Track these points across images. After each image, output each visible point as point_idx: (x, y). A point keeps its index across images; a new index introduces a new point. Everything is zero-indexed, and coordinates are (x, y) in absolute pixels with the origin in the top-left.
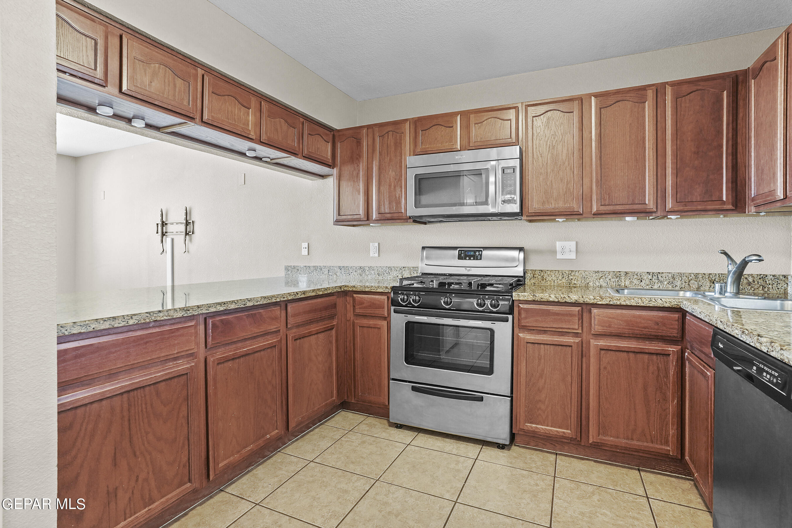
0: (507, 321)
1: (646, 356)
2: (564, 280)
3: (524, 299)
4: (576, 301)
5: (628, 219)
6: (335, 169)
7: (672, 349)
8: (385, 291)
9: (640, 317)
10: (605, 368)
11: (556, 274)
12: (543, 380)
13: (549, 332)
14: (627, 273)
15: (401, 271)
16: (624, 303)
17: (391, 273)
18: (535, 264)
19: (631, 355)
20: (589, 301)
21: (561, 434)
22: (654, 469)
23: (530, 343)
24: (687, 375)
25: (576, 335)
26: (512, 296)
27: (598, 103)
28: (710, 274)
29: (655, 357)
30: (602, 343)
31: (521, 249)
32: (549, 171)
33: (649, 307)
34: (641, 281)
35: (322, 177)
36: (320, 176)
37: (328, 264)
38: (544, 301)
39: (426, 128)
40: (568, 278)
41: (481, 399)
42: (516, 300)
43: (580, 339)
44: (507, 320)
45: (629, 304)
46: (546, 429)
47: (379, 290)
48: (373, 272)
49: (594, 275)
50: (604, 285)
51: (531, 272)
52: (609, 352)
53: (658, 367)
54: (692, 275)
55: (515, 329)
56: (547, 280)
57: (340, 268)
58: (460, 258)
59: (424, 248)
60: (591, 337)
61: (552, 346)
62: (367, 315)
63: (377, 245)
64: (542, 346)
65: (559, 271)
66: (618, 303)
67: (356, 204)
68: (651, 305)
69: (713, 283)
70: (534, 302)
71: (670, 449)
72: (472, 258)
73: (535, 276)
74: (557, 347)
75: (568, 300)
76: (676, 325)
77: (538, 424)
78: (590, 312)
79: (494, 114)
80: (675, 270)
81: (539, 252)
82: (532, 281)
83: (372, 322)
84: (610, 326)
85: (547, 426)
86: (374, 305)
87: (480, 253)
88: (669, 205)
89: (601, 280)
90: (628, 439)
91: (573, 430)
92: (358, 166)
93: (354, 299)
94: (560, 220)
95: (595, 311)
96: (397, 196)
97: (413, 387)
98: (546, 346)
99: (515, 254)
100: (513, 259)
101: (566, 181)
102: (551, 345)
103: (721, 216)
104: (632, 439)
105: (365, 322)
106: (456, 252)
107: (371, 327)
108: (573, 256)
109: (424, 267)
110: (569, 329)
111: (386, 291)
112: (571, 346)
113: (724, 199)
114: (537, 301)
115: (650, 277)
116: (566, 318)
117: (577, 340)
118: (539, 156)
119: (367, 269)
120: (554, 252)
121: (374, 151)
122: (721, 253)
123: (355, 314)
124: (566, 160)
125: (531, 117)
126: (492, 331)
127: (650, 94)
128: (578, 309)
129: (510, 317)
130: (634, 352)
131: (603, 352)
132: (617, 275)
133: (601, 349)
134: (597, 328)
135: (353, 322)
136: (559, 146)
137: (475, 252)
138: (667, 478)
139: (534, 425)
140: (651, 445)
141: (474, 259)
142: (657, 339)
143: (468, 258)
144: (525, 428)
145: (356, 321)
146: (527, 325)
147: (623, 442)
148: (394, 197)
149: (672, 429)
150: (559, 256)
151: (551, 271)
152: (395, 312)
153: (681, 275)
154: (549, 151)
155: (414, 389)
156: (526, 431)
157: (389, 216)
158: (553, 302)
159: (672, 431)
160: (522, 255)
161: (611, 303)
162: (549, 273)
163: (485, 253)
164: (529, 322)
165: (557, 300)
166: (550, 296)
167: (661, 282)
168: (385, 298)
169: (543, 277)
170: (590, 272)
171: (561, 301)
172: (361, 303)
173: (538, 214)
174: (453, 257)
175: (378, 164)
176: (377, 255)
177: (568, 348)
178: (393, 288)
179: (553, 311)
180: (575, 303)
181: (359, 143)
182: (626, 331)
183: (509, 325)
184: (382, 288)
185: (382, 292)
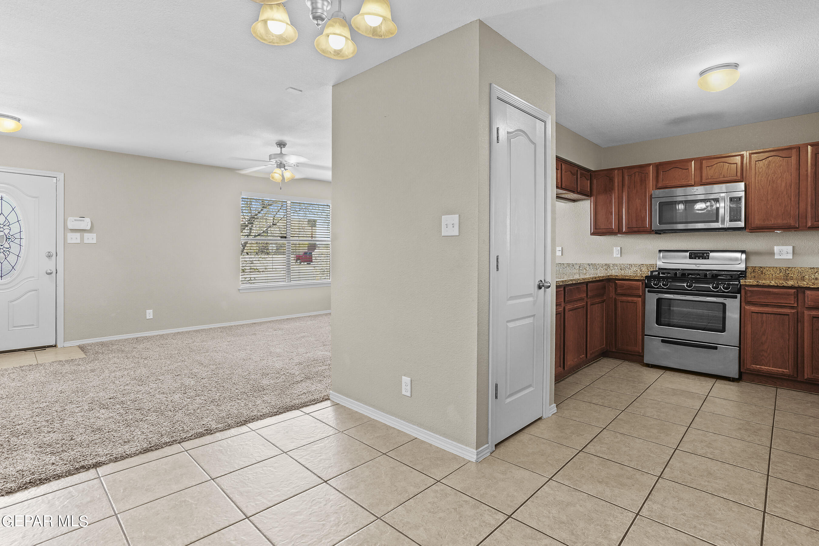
3: (749, 284)
4: (792, 285)
6: (592, 198)
11: (774, 270)
12: (765, 337)
13: (769, 306)
15: (639, 267)
17: (631, 269)
18: (756, 262)
20: (803, 285)
21: (781, 372)
23: (754, 312)
25: (791, 307)
26: (740, 282)
27: (814, 150)
30: (813, 313)
31: (743, 252)
32: (769, 198)
35: (574, 201)
36: (573, 200)
37: (579, 262)
38: (766, 286)
39: (666, 170)
40: (785, 272)
41: (716, 348)
42: (743, 285)
43: (796, 310)
44: (736, 297)
46: (767, 369)
47: (636, 278)
48: (616, 268)
51: (751, 268)
55: (742, 304)
56: (766, 274)
57: (589, 265)
58: (691, 257)
59: (660, 251)
60: (804, 309)
61: (772, 315)
62: (626, 294)
63: (619, 248)
64: (764, 315)
65: (777, 267)
67: (609, 221)
70: (757, 286)
72: (701, 258)
73: (755, 271)
75: (786, 285)
77: (761, 366)
78: (804, 293)
79: (723, 160)
81: (758, 253)
82: (753, 275)
83: (630, 299)
85: (769, 367)
86: (630, 288)
87: (708, 254)
91: (790, 369)
92: (610, 195)
93: (616, 284)
94: (778, 232)
95: (808, 292)
96: (643, 216)
97: (662, 340)
98: (767, 315)
99: (738, 255)
100: (736, 259)
101: (784, 205)
105: (624, 298)
106: (688, 254)
107: (629, 302)
108: (790, 257)
109: (660, 264)
110: (787, 304)
111: (641, 279)
112: (789, 315)
114: (761, 285)
116: (785, 296)
117: (794, 311)
118: (761, 188)
119: (612, 265)
120: (772, 254)
121: (623, 185)
123: (617, 293)
124: (784, 190)
125: (754, 162)
126: (724, 305)
128: (794, 291)
129: (739, 295)
131: (814, 319)
133: (813, 317)
134: (810, 303)
135: (615, 298)
136: (778, 181)
137: (703, 254)
139: (758, 367)
141: (702, 259)
143: (697, 258)
144: (750, 368)
145: (617, 298)
146: (752, 300)
148: (640, 217)
150: (777, 257)
151: (769, 267)
152: (649, 291)
154: (769, 184)
155: (663, 341)
156: (751, 370)
157: (636, 229)
158: (774, 286)
160: (744, 256)
162: (768, 269)
163: (711, 254)
164: (755, 299)
165: (776, 285)
166: (771, 282)
168: (641, 283)
169: (762, 272)
170: (806, 268)
171: (780, 285)
172: (622, 286)
173: (759, 228)
174: (685, 257)
175: (627, 194)
176: (619, 256)
177: (786, 316)
178: (646, 277)
179: (774, 292)
180: (791, 287)
181: (611, 180)
183: (738, 300)
184: (639, 277)
185: (638, 279)
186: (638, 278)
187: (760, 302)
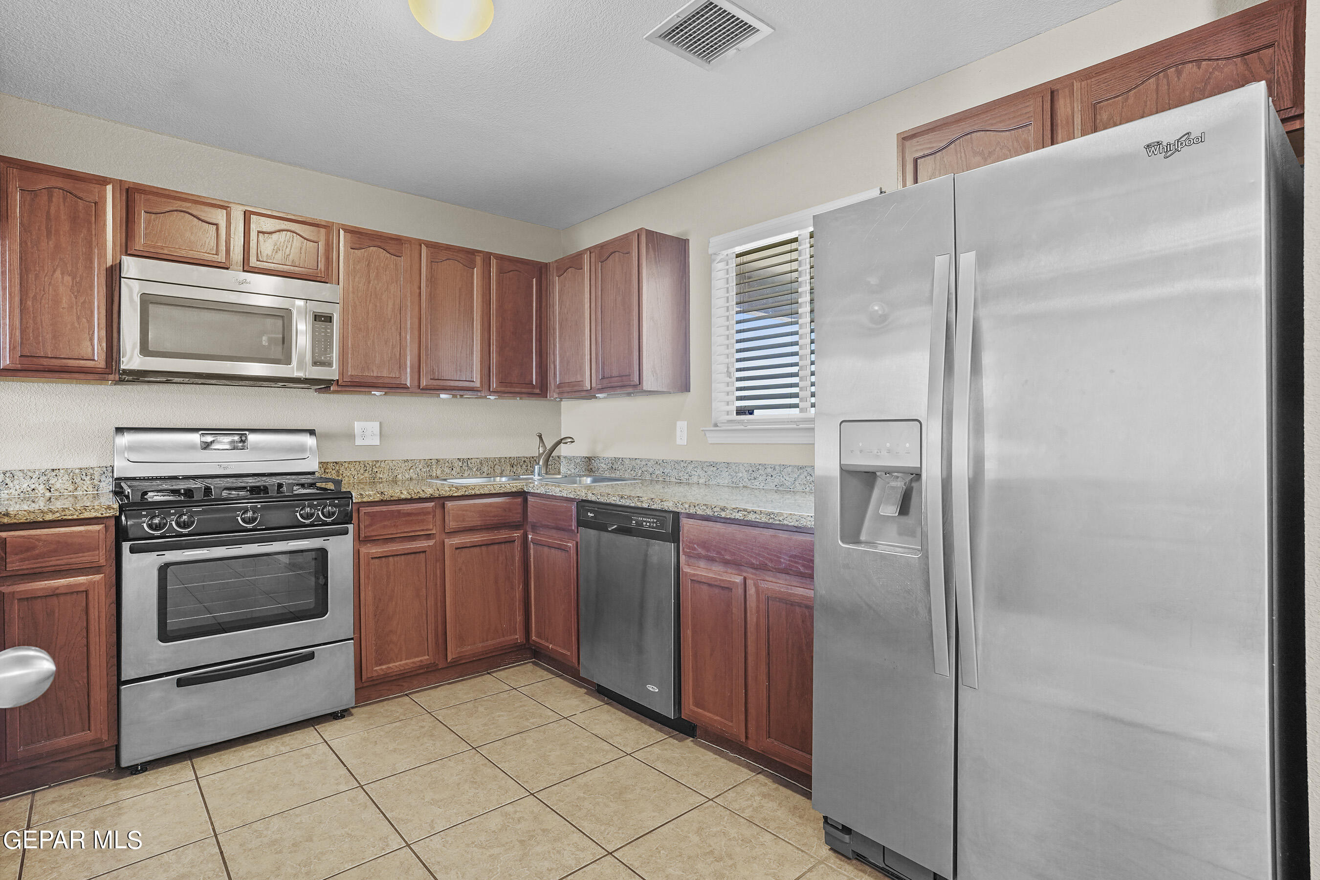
0: (347, 533)
1: (496, 547)
2: (366, 475)
3: (369, 500)
4: (431, 495)
5: (442, 396)
7: (517, 534)
8: (104, 515)
9: (490, 504)
10: (460, 569)
11: (356, 467)
12: (394, 603)
13: (397, 540)
14: (438, 461)
16: (478, 492)
19: (484, 548)
20: (444, 493)
21: (418, 664)
22: (500, 667)
23: (376, 558)
24: (532, 557)
25: (429, 537)
26: (351, 498)
27: (429, 254)
28: (510, 458)
29: (503, 546)
30: (457, 541)
31: (312, 432)
32: (370, 326)
33: (500, 493)
34: (452, 469)
38: (394, 500)
39: (158, 211)
40: (372, 471)
41: (311, 656)
42: (358, 503)
43: (434, 541)
44: (344, 533)
45: (483, 493)
46: (400, 665)
47: (86, 515)
49: (403, 465)
50: (414, 476)
52: (464, 550)
53: (506, 556)
54: (497, 460)
55: (357, 543)
56: (344, 475)
59: (120, 430)
60: (444, 536)
61: (403, 557)
62: (47, 569)
64: (391, 559)
65: (360, 462)
66: (473, 493)
68: (501, 491)
69: (513, 467)
70: (382, 502)
71: (519, 637)
73: (327, 471)
74: (409, 556)
75: (423, 495)
76: (520, 510)
77: (389, 663)
78: (443, 507)
79: (289, 226)
80: (482, 456)
81: (330, 436)
83: (63, 582)
84: (464, 521)
85: (401, 661)
86: (63, 548)
87: (244, 438)
88: (494, 385)
89: (411, 471)
90: (483, 642)
91: (431, 653)
94: (377, 393)
95: (449, 504)
97: (179, 680)
98: (396, 558)
99: (304, 439)
101: (391, 343)
102: (401, 555)
103: (518, 398)
104: (487, 641)
105: (37, 585)
107: (60, 594)
108: (377, 442)
109: (123, 466)
110: (423, 530)
111: (107, 515)
112: (425, 552)
113: (534, 383)
114: (386, 501)
115: (460, 464)
116: (420, 518)
117: (431, 543)
120: (351, 436)
122: (538, 436)
123: (5, 573)
124: (391, 316)
126: (324, 553)
127: (479, 260)
128: (431, 504)
129: (350, 527)
130: (486, 545)
131: (458, 551)
132: (428, 463)
133: (457, 549)
134: (451, 524)
136: (384, 296)
138: (513, 669)
139: (384, 667)
140: (502, 639)
142: (506, 526)
144: (375, 674)
146: (373, 534)
147: (480, 646)
149: (519, 616)
150: (359, 442)
151: (349, 463)
152: (133, 550)
153: (487, 460)
155: (180, 683)
156: (374, 678)
158: (406, 499)
159: (519, 618)
160: (314, 442)
161: (467, 493)
162: (347, 465)
163: (252, 438)
164: (378, 530)
165: (409, 497)
166: (402, 493)
167: (471, 469)
168: (100, 528)
169: (338, 472)
170: (398, 462)
171: (414, 496)
172: (30, 546)
173: (355, 384)
174: (190, 446)
177: (421, 554)
178: (112, 509)
179: (405, 511)
180: (430, 498)
182: (479, 523)
183: (350, 537)
184: (96, 511)
185: (96, 518)
186: (93, 514)
187: (385, 535)
